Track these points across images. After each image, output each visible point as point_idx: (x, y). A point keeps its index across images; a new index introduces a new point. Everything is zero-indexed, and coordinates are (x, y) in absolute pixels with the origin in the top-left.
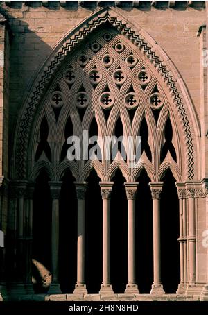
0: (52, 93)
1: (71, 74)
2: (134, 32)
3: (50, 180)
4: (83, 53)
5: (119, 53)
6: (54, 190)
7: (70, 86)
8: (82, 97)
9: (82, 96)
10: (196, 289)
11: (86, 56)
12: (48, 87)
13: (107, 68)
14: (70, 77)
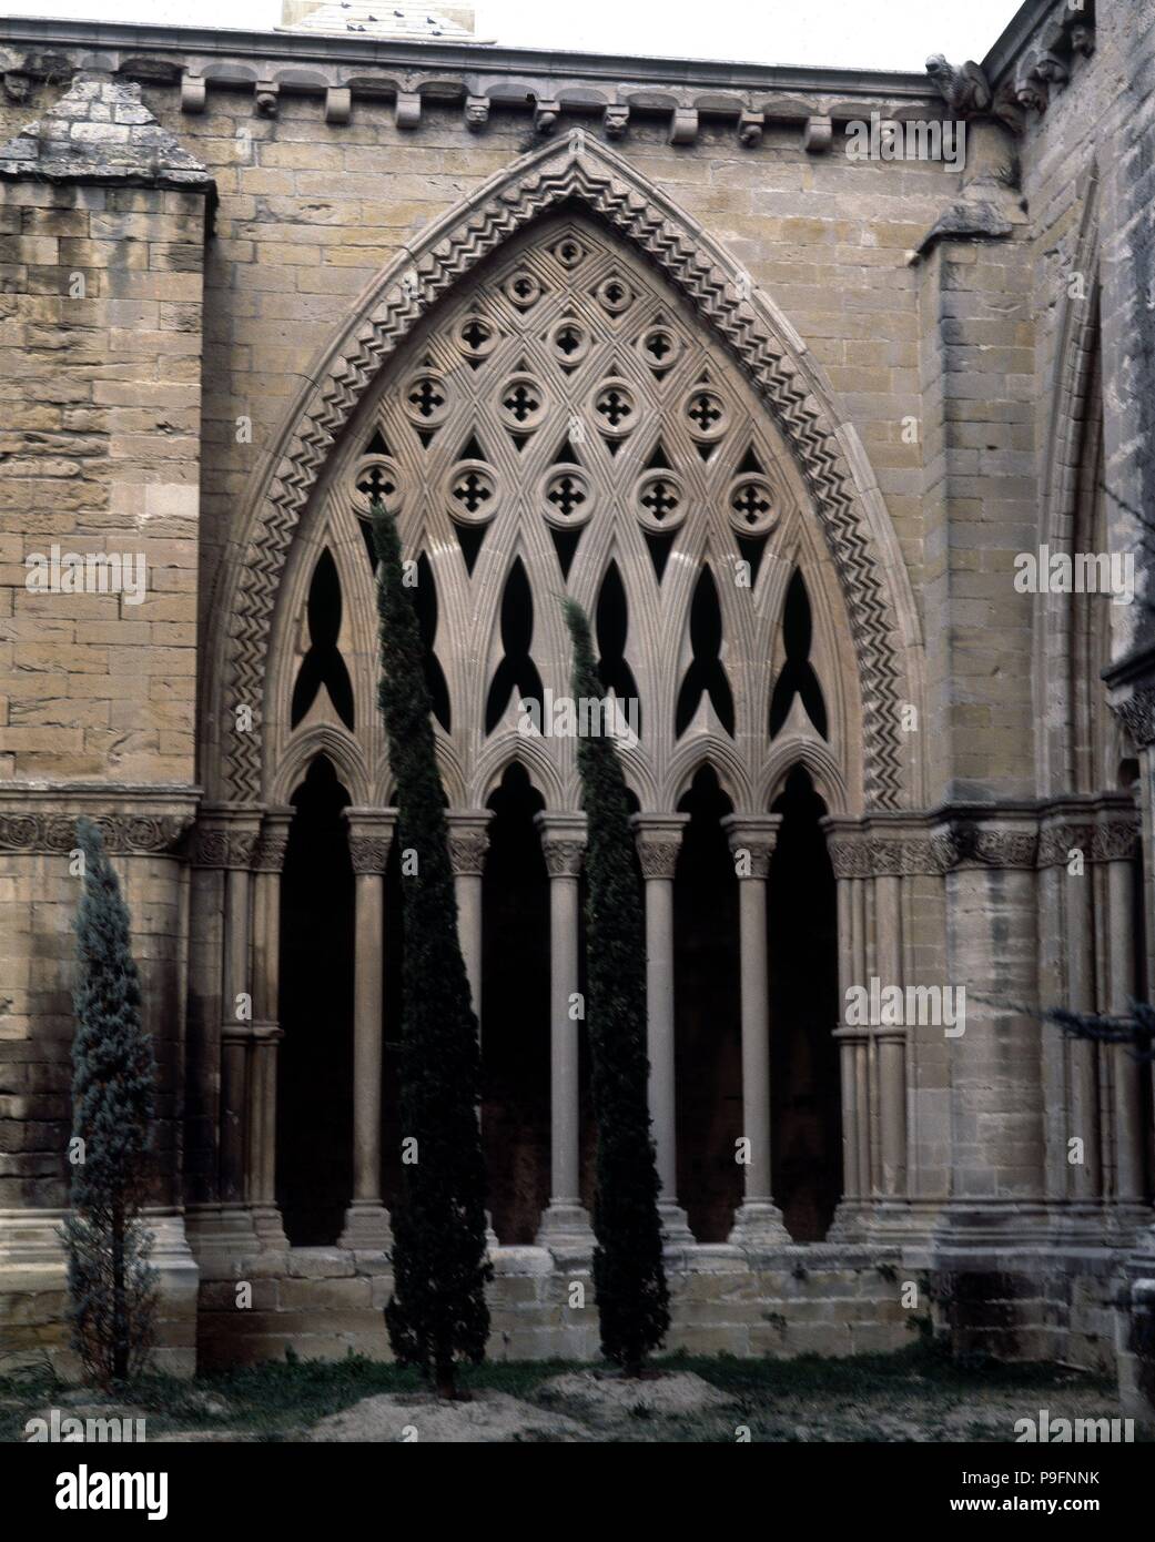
0: (356, 462)
1: (427, 389)
2: (676, 239)
3: (350, 804)
4: (475, 308)
5: (614, 315)
6: (365, 840)
7: (426, 436)
8: (472, 481)
9: (472, 476)
10: (908, 1223)
11: (487, 321)
12: (342, 435)
13: (568, 370)
14: (427, 400)
